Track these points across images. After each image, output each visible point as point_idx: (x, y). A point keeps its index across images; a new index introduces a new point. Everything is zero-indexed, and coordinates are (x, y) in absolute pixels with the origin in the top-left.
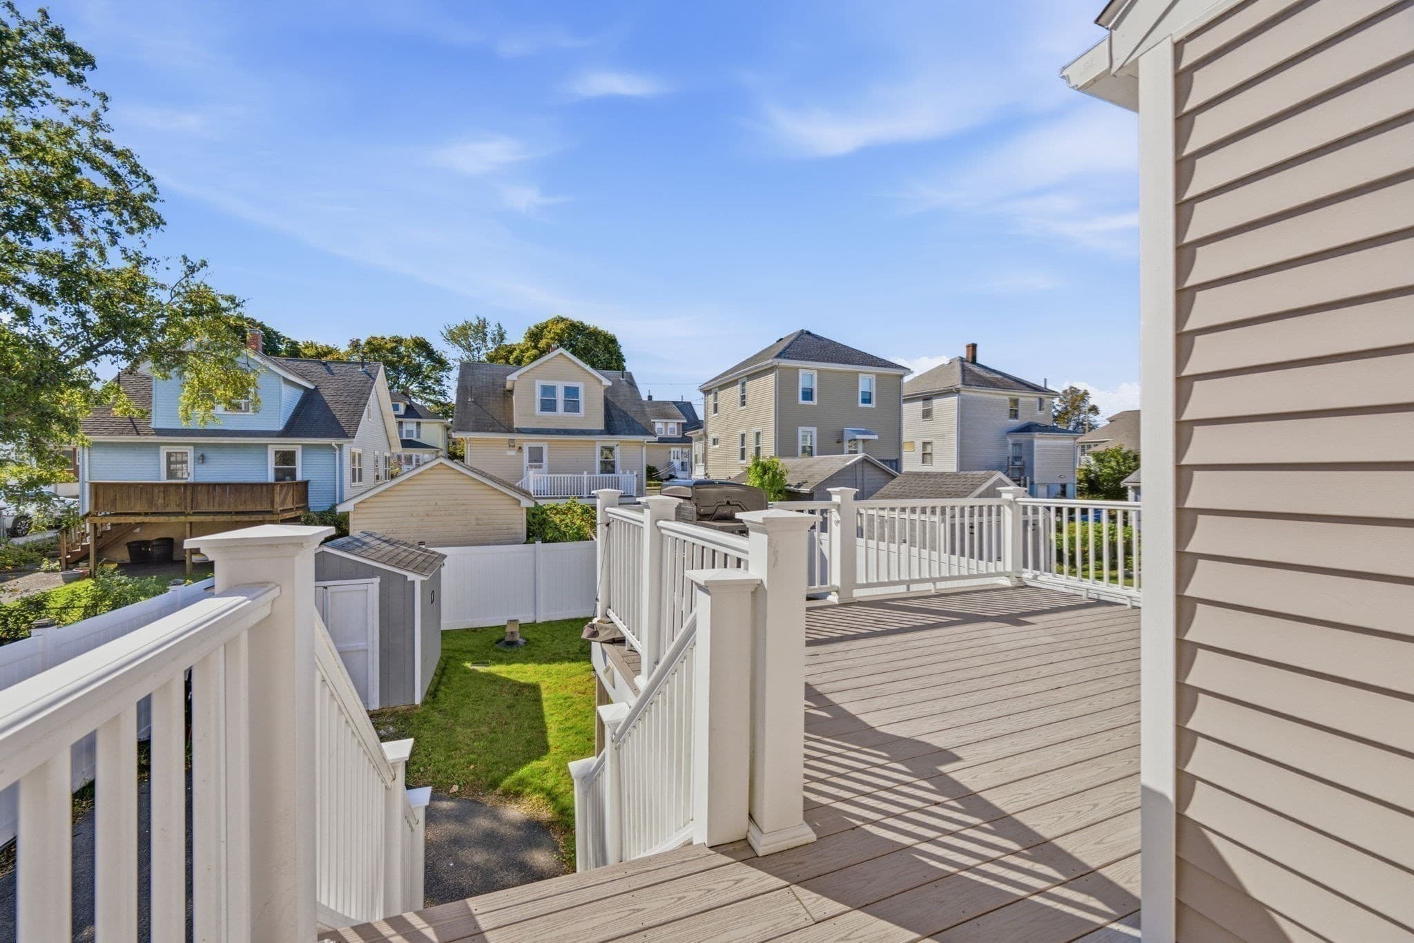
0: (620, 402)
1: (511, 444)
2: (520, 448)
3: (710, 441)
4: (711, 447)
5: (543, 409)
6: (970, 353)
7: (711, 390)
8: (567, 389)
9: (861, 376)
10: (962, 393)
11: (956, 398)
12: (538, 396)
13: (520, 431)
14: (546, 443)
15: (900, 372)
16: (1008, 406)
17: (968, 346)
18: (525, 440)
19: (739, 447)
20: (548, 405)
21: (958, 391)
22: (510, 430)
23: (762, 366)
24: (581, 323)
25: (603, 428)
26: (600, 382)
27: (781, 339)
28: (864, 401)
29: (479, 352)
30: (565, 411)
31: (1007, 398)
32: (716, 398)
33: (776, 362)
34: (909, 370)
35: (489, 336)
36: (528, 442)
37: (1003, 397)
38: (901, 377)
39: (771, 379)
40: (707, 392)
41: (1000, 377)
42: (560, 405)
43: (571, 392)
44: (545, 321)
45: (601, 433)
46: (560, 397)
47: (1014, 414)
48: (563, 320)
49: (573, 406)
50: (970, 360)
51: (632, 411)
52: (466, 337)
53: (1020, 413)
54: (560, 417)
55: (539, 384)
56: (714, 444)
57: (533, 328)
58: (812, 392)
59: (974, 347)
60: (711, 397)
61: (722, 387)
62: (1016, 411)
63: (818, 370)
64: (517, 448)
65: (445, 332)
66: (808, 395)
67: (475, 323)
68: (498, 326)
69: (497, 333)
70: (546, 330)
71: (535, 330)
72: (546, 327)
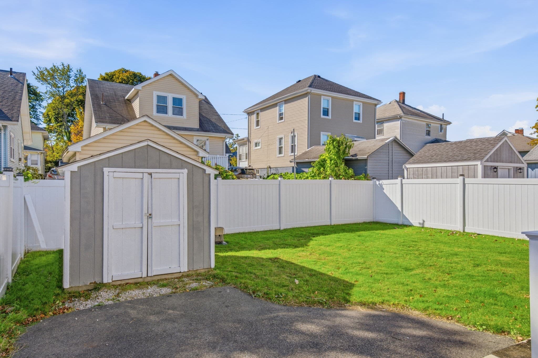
3: (253, 144)
4: (253, 147)
5: (158, 112)
6: (402, 97)
7: (254, 112)
8: (174, 99)
9: (355, 103)
10: (403, 119)
11: (399, 122)
12: (155, 102)
15: (375, 102)
16: (425, 129)
17: (400, 94)
19: (277, 146)
20: (162, 109)
21: (401, 118)
23: (300, 93)
25: (198, 127)
26: (197, 96)
27: (300, 81)
28: (356, 119)
29: (64, 89)
30: (173, 114)
31: (425, 123)
32: (257, 117)
33: (309, 90)
34: (380, 101)
35: (73, 78)
37: (423, 122)
38: (376, 105)
39: (305, 102)
40: (250, 113)
41: (419, 112)
42: (170, 110)
43: (178, 102)
44: (113, 71)
45: (197, 130)
46: (170, 104)
47: (428, 133)
48: (126, 71)
49: (178, 111)
50: (402, 101)
51: (214, 120)
52: (53, 77)
53: (431, 134)
54: (170, 118)
55: (155, 94)
56: (256, 146)
57: (104, 75)
58: (328, 111)
59: (403, 95)
60: (254, 117)
61: (263, 110)
62: (429, 131)
63: (333, 98)
65: (36, 72)
66: (326, 112)
67: (61, 67)
68: (79, 71)
69: (78, 76)
70: (114, 76)
71: (106, 77)
72: (115, 75)
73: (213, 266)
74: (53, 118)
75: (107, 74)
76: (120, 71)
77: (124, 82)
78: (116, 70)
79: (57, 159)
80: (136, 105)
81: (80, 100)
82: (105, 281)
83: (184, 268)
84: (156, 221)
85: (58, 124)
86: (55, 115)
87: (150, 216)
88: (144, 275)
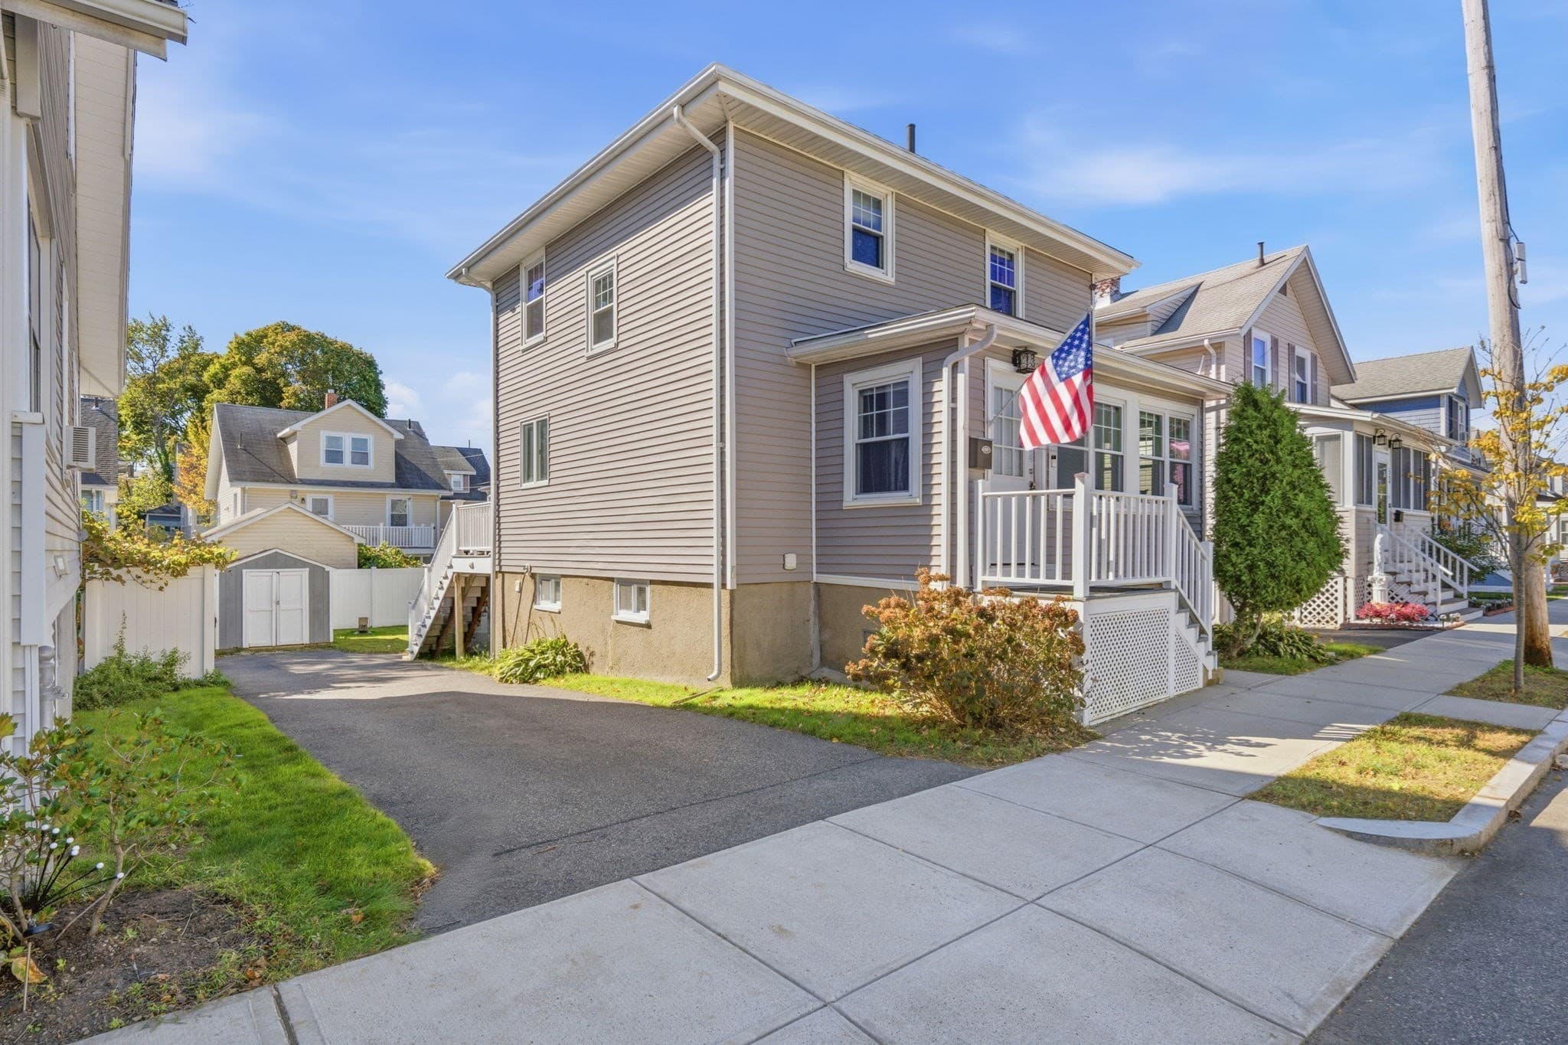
0: (410, 455)
1: (293, 495)
2: (303, 499)
5: (328, 460)
8: (354, 440)
12: (323, 446)
13: (304, 482)
14: (331, 495)
18: (310, 492)
20: (334, 456)
22: (290, 479)
24: (322, 336)
25: (394, 481)
26: (392, 435)
30: (353, 463)
36: (312, 494)
42: (347, 457)
43: (360, 444)
45: (392, 486)
46: (347, 450)
48: (292, 329)
49: (361, 457)
51: (423, 465)
54: (347, 468)
55: (324, 435)
57: (244, 336)
64: (299, 499)
67: (148, 323)
68: (187, 329)
69: (186, 339)
70: (265, 340)
71: (247, 339)
72: (266, 336)
73: (332, 640)
74: (129, 423)
75: (249, 335)
76: (276, 329)
77: (285, 353)
78: (269, 324)
79: (141, 509)
80: (293, 448)
81: (190, 385)
82: (244, 647)
83: (306, 641)
84: (282, 606)
85: (142, 436)
86: (134, 417)
87: (278, 603)
88: (274, 645)
